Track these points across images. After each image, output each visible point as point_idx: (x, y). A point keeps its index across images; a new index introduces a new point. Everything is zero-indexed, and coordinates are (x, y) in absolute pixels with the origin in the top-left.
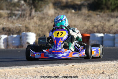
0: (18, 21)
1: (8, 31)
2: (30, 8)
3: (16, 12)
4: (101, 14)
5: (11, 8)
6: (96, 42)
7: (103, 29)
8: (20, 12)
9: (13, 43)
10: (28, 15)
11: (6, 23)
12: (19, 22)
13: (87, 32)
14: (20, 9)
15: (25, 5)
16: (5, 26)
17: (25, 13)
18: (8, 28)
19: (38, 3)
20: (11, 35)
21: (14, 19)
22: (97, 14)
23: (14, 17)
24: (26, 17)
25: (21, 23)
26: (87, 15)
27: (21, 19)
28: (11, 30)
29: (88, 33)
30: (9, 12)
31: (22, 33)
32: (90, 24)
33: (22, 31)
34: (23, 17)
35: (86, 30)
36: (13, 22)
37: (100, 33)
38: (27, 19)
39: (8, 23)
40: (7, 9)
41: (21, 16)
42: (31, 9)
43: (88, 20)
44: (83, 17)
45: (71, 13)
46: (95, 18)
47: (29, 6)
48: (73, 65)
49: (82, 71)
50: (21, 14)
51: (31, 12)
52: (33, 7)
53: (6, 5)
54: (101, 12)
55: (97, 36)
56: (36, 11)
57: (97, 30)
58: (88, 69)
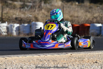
0: (29, 12)
1: (20, 21)
3: (28, 4)
4: (101, 6)
6: (95, 31)
7: (101, 20)
8: (31, 4)
9: (24, 31)
10: (37, 7)
11: (19, 13)
16: (17, 16)
18: (20, 18)
20: (23, 24)
21: (26, 11)
22: (97, 6)
23: (26, 8)
25: (31, 13)
26: (89, 7)
28: (23, 20)
29: (88, 23)
30: (22, 3)
31: (32, 22)
32: (91, 16)
33: (32, 20)
35: (87, 20)
36: (24, 13)
37: (99, 23)
38: (36, 10)
39: (20, 14)
40: (20, 1)
41: (32, 7)
42: (41, 1)
43: (89, 12)
45: (75, 5)
46: (95, 10)
54: (101, 4)
55: (96, 26)
56: (45, 3)
57: (96, 20)
58: (84, 58)
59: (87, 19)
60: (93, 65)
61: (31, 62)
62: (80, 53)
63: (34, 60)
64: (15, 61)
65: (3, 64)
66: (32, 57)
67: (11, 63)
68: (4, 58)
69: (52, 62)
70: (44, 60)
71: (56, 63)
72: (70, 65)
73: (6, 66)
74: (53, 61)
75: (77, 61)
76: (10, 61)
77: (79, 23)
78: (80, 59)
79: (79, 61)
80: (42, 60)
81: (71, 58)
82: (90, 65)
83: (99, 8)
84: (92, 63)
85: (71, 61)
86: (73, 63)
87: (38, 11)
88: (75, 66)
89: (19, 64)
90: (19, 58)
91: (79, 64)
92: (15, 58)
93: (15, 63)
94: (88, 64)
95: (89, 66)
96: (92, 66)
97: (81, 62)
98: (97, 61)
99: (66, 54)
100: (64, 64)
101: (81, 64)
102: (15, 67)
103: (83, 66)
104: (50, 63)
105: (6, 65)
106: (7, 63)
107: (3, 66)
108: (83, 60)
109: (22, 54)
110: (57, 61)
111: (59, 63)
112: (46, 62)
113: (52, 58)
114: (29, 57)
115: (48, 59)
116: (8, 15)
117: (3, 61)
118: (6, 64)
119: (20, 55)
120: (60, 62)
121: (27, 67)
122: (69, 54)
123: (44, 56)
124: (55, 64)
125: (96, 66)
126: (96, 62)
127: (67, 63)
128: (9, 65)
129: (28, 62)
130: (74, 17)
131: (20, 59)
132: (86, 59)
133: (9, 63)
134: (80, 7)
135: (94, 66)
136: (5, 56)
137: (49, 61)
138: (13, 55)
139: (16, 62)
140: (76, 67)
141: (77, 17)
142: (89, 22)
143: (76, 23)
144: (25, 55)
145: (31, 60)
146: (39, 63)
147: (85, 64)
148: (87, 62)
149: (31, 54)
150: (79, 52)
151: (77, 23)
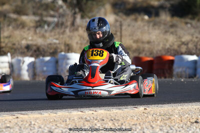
0: (53, 34)
1: (35, 51)
2: (73, 11)
3: (50, 19)
4: (194, 22)
5: (40, 12)
6: (184, 69)
7: (197, 48)
8: (56, 20)
9: (43, 71)
10: (69, 23)
11: (32, 36)
12: (55, 35)
13: (169, 54)
14: (56, 14)
15: (65, 7)
16: (30, 43)
17: (64, 20)
18: (36, 45)
19: (86, 4)
20: (41, 58)
21: (46, 31)
22: (187, 23)
23: (46, 27)
24: (66, 27)
25: (57, 36)
26: (170, 24)
27: (58, 30)
28: (41, 49)
29: (171, 55)
30: (37, 18)
31: (60, 54)
32: (175, 40)
33: (59, 50)
34: (62, 27)
35: (168, 49)
36: (43, 36)
37: (192, 54)
38: (67, 30)
39: (35, 37)
40: (34, 14)
41: (57, 25)
42: (75, 13)
43: (172, 33)
44: (162, 27)
45: (143, 20)
46: (182, 29)
47: (71, 8)
48: (145, 109)
49: (160, 118)
50: (58, 22)
51: (75, 18)
52: (77, 10)
53: (33, 7)
54: (193, 19)
55: (187, 59)
56: (82, 17)
57: (187, 49)
58: (171, 115)
59: (168, 46)
60: (192, 126)
61: (68, 123)
62: (162, 107)
63: (72, 118)
64: (36, 122)
65: (15, 127)
66: (68, 114)
67: (30, 125)
68: (15, 117)
69: (109, 123)
70: (92, 119)
71: (118, 123)
72: (145, 127)
73: (20, 130)
74: (111, 121)
75: (158, 120)
76: (27, 121)
77: (151, 53)
78: (163, 117)
79: (163, 120)
80: (88, 118)
81: (146, 115)
82: (184, 127)
83: (189, 25)
84: (188, 123)
85: (146, 121)
86: (152, 123)
87: (70, 32)
88: (154, 129)
89: (44, 126)
90: (43, 116)
91: (163, 125)
92: (36, 116)
93: (36, 124)
94: (182, 125)
95: (184, 129)
96: (190, 128)
97: (166, 121)
98: (197, 119)
99: (135, 109)
100: (133, 125)
101: (167, 126)
102: (38, 131)
103: (172, 129)
104: (106, 124)
105: (21, 127)
106: (22, 124)
107: (14, 130)
108: (170, 118)
109: (48, 109)
110: (118, 120)
111: (124, 124)
112: (98, 121)
113: (108, 115)
114: (62, 114)
115: (101, 118)
116: (11, 39)
117: (12, 122)
118: (20, 125)
119: (45, 111)
120: (124, 122)
121: (62, 131)
122: (141, 108)
123: (92, 112)
124: (115, 125)
125: (196, 129)
126: (196, 122)
127: (140, 124)
128: (27, 129)
129: (62, 122)
130: (143, 42)
131: (45, 118)
132: (176, 116)
133: (24, 124)
134: (151, 24)
135: (192, 129)
136: (15, 112)
137: (103, 120)
138: (31, 112)
139: (38, 123)
140: (158, 130)
141: (149, 42)
142: (172, 52)
143: (146, 54)
144: (54, 111)
145: (68, 120)
146: (84, 124)
147: (175, 125)
148: (178, 121)
149: (65, 109)
150: (160, 105)
151: (148, 54)
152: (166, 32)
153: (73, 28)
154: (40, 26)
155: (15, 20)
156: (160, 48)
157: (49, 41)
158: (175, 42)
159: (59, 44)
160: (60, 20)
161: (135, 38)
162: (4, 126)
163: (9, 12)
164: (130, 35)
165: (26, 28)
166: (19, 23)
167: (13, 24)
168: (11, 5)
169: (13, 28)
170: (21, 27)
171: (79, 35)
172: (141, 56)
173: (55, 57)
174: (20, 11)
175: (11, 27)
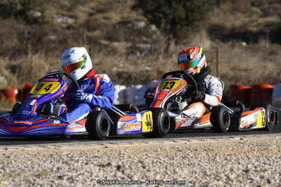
152: (265, 59)
153: (166, 54)
154: (132, 52)
155: (106, 46)
156: (258, 76)
157: (141, 68)
158: (274, 70)
159: (152, 71)
160: (154, 46)
161: (232, 66)
162: (92, 155)
163: (100, 39)
164: (226, 63)
165: (117, 55)
166: (110, 49)
167: (104, 51)
168: (102, 31)
169: (104, 54)
170: (112, 53)
171: (172, 62)
172: (238, 84)
173: (146, 84)
174: (111, 38)
175: (101, 54)
